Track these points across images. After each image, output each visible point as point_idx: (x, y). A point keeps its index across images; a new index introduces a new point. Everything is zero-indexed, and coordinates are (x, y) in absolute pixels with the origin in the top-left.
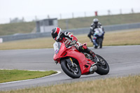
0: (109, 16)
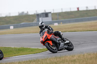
0: (87, 11)
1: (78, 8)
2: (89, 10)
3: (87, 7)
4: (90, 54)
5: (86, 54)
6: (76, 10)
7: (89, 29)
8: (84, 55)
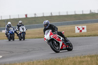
1: (26, 15)
2: (38, 17)
3: (35, 14)
4: (39, 62)
5: (35, 62)
6: (24, 17)
8: (33, 63)
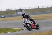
0: (43, 8)
7: (44, 18)
